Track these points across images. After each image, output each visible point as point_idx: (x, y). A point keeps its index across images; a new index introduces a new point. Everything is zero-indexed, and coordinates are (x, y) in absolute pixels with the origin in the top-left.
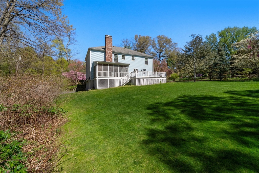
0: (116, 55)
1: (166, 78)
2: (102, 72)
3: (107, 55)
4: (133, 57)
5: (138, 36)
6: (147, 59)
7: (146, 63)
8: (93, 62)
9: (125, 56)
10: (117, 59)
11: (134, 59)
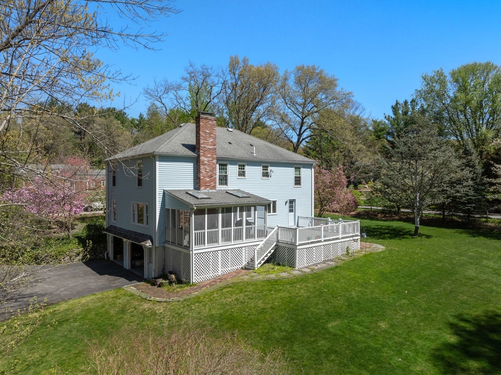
0: (223, 166)
1: (359, 237)
2: (204, 233)
3: (202, 171)
4: (265, 168)
5: (241, 60)
6: (300, 168)
7: (298, 181)
8: (164, 193)
9: (247, 168)
10: (226, 176)
11: (267, 173)
